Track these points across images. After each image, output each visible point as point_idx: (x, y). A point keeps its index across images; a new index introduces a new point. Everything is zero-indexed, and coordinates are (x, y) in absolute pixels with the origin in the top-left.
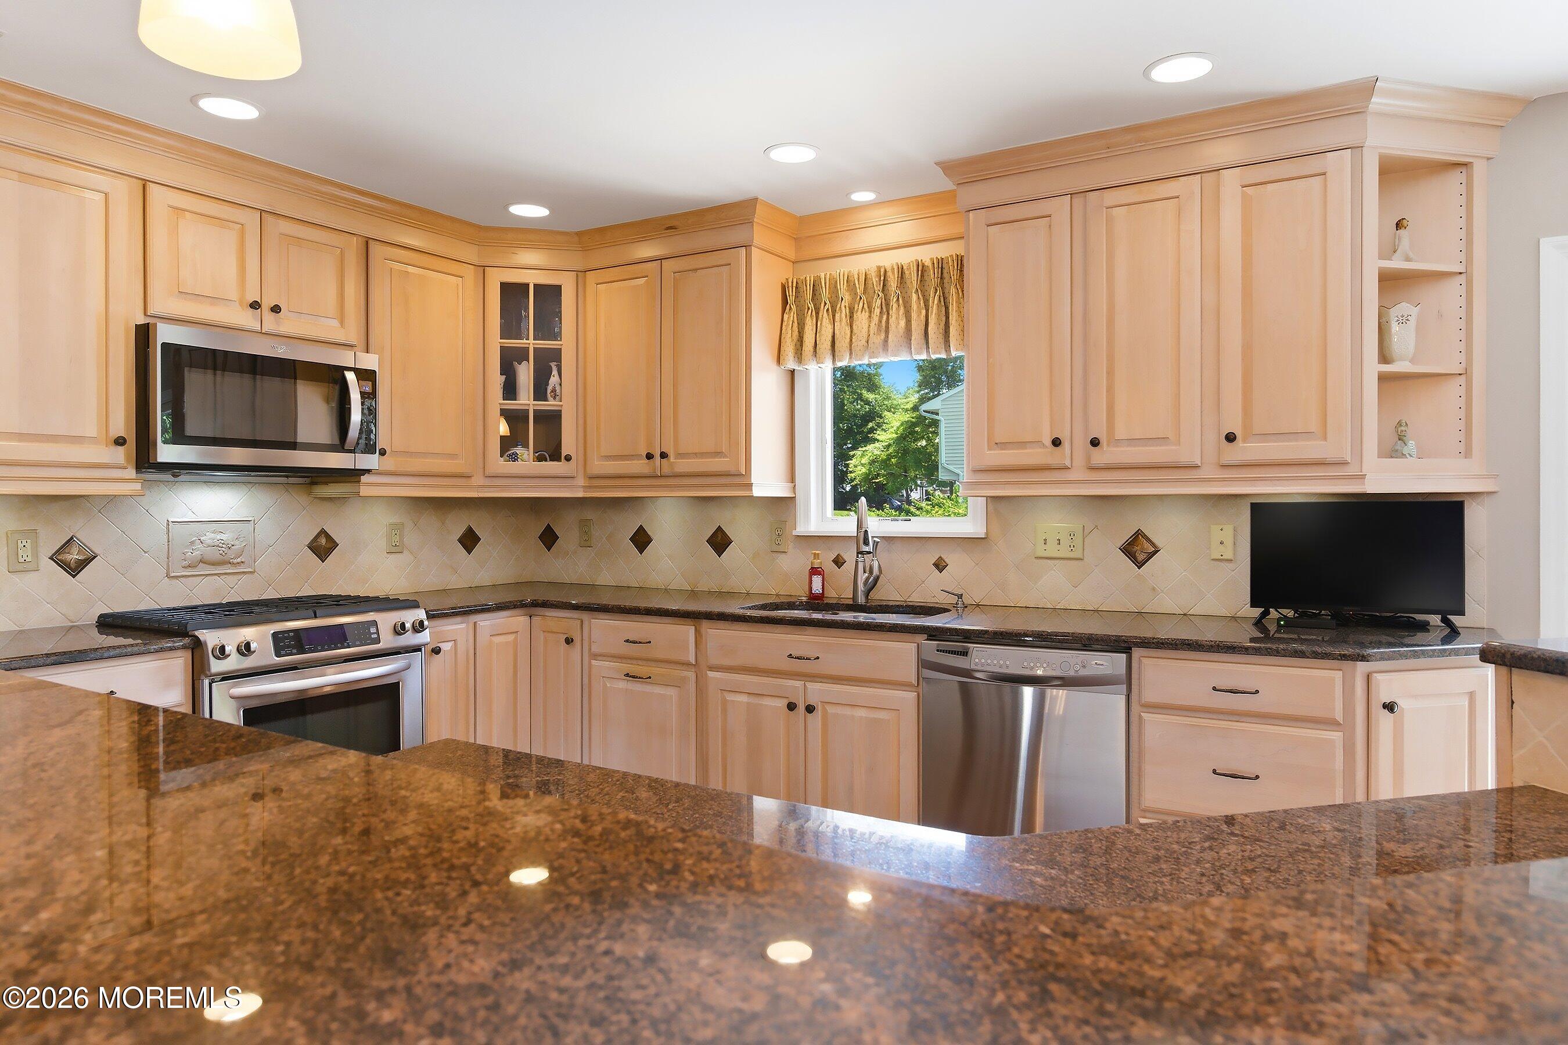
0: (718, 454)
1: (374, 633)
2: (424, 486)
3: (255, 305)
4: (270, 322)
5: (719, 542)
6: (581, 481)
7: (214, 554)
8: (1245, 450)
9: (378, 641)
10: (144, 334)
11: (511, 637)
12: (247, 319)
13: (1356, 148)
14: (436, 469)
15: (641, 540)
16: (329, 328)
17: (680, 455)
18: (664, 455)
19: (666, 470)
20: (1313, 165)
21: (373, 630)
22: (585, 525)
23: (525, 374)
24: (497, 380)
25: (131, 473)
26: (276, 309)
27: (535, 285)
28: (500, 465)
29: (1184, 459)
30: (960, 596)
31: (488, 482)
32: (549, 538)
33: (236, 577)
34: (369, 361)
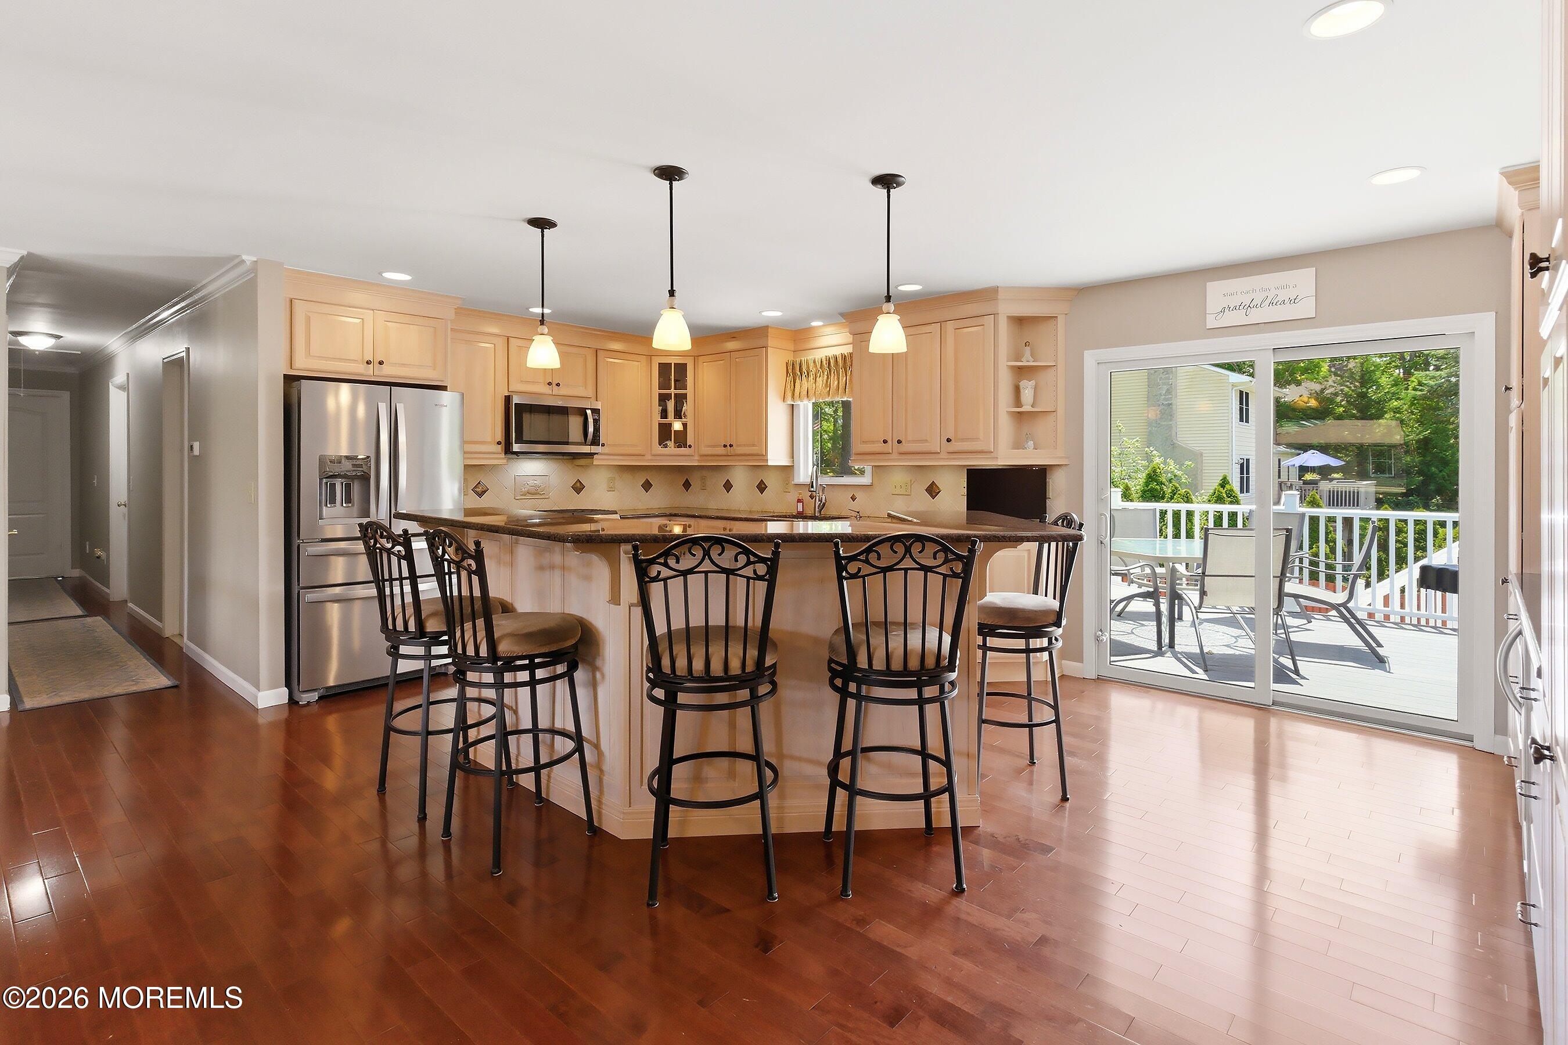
0: (753, 445)
2: (628, 460)
3: (550, 384)
4: (556, 390)
5: (762, 487)
6: (696, 458)
7: (533, 490)
8: (955, 446)
10: (508, 399)
12: (547, 390)
13: (995, 314)
14: (628, 452)
15: (728, 486)
16: (580, 391)
17: (738, 446)
18: (731, 446)
19: (733, 453)
20: (979, 321)
22: (703, 478)
23: (671, 405)
24: (657, 409)
25: (503, 456)
26: (558, 385)
27: (675, 364)
28: (660, 450)
29: (933, 450)
30: (858, 512)
31: (653, 458)
32: (687, 485)
34: (598, 406)
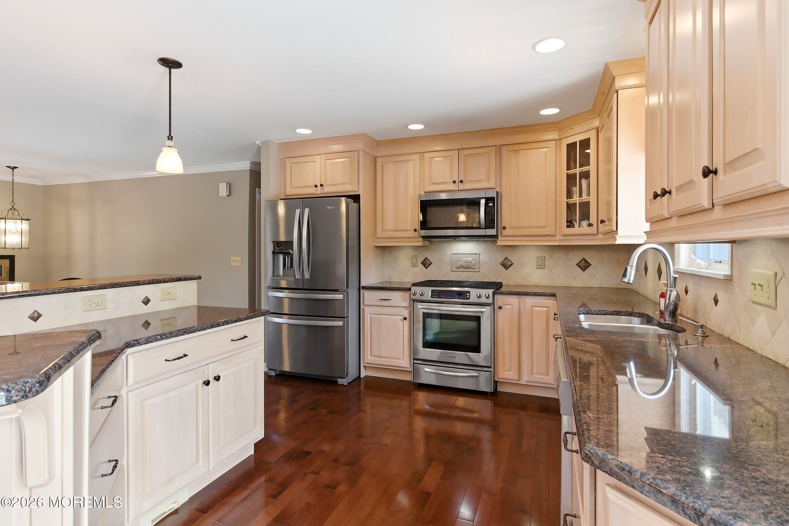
1: (468, 296)
3: (454, 182)
4: (461, 187)
5: (660, 272)
6: (599, 236)
7: (465, 265)
9: (469, 299)
11: (546, 309)
12: (453, 187)
18: (603, 221)
21: (468, 294)
24: (565, 190)
26: (461, 182)
27: (580, 141)
28: (567, 230)
33: (473, 273)
